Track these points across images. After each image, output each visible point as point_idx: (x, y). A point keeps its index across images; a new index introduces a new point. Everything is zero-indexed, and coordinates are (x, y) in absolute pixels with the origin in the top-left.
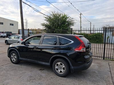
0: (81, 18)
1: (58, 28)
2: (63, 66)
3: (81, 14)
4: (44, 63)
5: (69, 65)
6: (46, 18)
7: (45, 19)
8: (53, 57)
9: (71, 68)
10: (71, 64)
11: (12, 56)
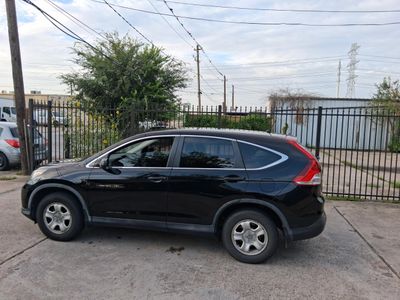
0: (198, 61)
1: (133, 97)
2: (258, 231)
3: (198, 49)
4: (191, 228)
6: (79, 54)
7: (78, 57)
8: (224, 205)
11: (47, 215)
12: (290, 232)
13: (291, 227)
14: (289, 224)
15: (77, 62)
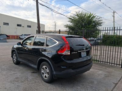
0: (114, 17)
1: (82, 30)
2: (47, 70)
3: (114, 13)
5: (52, 69)
9: (53, 73)
10: (53, 69)
12: (55, 73)
13: (55, 71)
14: (54, 69)
15: (69, 21)
